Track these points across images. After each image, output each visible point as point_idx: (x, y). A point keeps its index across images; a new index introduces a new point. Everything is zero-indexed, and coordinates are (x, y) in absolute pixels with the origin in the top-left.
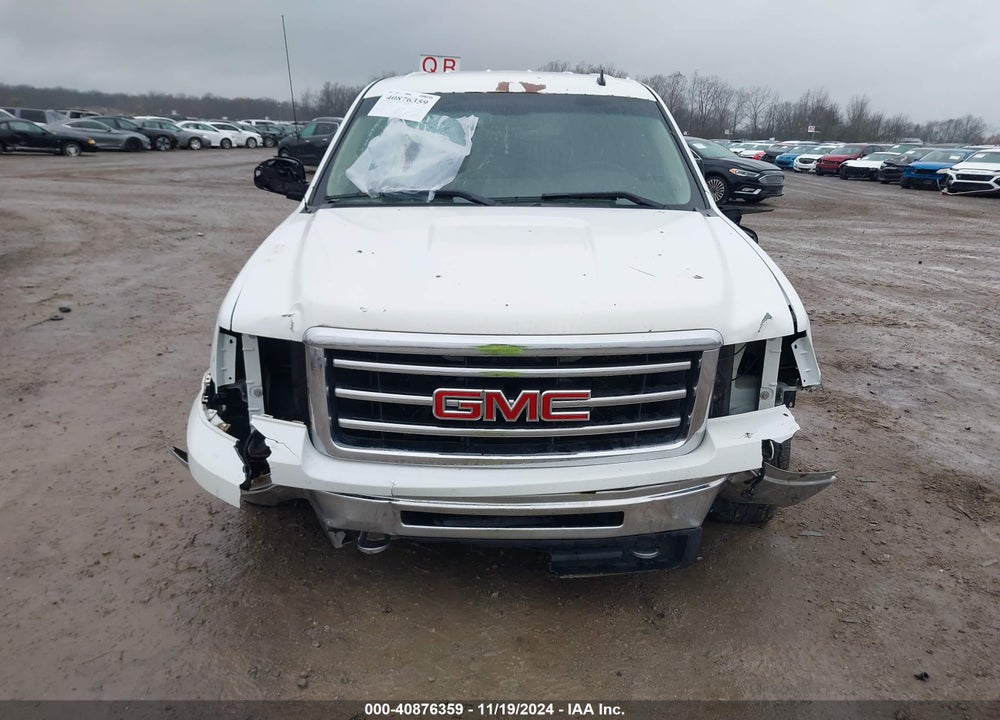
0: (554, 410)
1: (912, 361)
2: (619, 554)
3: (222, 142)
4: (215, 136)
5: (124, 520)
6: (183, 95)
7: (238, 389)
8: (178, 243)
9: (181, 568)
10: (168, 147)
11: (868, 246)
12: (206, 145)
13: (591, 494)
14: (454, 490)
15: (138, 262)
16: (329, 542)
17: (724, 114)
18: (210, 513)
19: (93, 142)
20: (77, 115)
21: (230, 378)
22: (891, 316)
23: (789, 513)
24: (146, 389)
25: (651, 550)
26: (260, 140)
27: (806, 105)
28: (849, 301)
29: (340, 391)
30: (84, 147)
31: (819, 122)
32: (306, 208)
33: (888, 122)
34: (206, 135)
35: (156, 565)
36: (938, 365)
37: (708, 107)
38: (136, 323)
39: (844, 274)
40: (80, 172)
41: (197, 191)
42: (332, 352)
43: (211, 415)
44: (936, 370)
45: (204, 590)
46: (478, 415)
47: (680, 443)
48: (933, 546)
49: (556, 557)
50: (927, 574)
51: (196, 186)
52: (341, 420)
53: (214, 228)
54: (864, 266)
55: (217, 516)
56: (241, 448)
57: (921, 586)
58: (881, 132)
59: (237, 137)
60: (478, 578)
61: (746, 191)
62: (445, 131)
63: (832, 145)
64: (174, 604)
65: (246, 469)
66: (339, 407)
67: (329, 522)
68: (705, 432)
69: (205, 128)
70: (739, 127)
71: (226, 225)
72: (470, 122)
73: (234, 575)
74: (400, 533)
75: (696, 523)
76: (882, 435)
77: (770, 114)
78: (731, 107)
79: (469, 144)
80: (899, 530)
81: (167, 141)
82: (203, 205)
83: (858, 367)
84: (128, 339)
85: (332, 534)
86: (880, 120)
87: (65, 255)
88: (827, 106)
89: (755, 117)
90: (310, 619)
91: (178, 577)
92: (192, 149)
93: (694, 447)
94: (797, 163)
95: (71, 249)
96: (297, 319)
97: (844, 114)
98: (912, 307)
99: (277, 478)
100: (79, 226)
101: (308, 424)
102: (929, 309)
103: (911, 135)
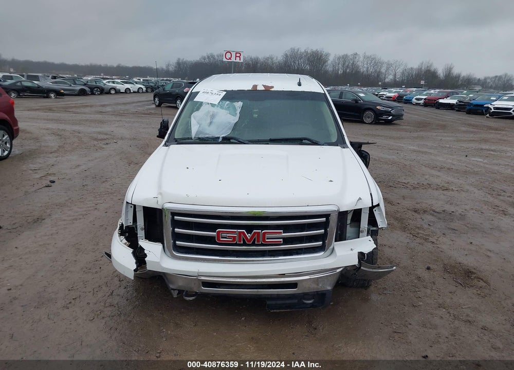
0: (267, 239)
1: (452, 209)
2: (296, 301)
3: (125, 90)
4: (122, 87)
5: (81, 283)
6: (107, 65)
7: (133, 227)
8: (104, 146)
9: (107, 305)
10: (99, 93)
11: (442, 147)
12: (118, 92)
13: (283, 275)
14: (224, 273)
15: (86, 157)
16: (171, 294)
17: (379, 74)
18: (120, 281)
19: (62, 91)
20: (54, 78)
21: (130, 223)
22: (446, 185)
23: (380, 283)
24: (90, 222)
25: (310, 299)
26: (144, 89)
27: (421, 69)
28: (427, 177)
29: (177, 230)
30: (59, 94)
31: (427, 78)
32: (165, 144)
33: (464, 77)
34: (119, 86)
35: (96, 304)
36: (464, 211)
37: (371, 70)
38: (85, 188)
39: (427, 162)
40: (57, 107)
41: (114, 118)
42: (174, 214)
43: (122, 239)
44: (462, 214)
45: (117, 315)
46: (235, 241)
47: (322, 253)
48: (443, 299)
49: (268, 302)
50: (437, 312)
51: (112, 115)
52: (177, 242)
53: (122, 139)
54: (438, 158)
55: (122, 282)
56: (134, 254)
57: (433, 317)
58: (460, 82)
59: (134, 87)
60: (236, 311)
61: (384, 117)
62: (228, 109)
63: (432, 91)
64: (104, 321)
65: (136, 263)
66: (177, 236)
67: (171, 286)
68: (333, 248)
69: (118, 83)
70: (387, 80)
71: (128, 136)
72: (239, 105)
73: (130, 308)
74: (202, 291)
75: (329, 288)
76: (430, 246)
77: (403, 73)
78: (383, 70)
79: (238, 115)
80: (429, 291)
81: (99, 90)
82: (117, 125)
83: (425, 212)
84: (82, 197)
85: (172, 291)
86: (459, 76)
87: (51, 153)
88: (432, 69)
89: (395, 75)
90: (162, 328)
91: (106, 309)
92: (111, 94)
93: (329, 254)
94: (414, 101)
95: (53, 150)
96: (159, 199)
97: (441, 73)
98: (457, 180)
99: (149, 267)
100: (57, 137)
101: (163, 244)
102: (466, 182)
103: (475, 84)
